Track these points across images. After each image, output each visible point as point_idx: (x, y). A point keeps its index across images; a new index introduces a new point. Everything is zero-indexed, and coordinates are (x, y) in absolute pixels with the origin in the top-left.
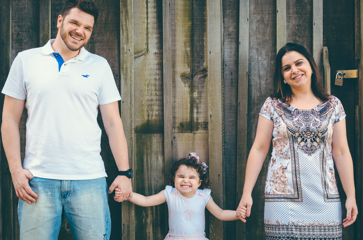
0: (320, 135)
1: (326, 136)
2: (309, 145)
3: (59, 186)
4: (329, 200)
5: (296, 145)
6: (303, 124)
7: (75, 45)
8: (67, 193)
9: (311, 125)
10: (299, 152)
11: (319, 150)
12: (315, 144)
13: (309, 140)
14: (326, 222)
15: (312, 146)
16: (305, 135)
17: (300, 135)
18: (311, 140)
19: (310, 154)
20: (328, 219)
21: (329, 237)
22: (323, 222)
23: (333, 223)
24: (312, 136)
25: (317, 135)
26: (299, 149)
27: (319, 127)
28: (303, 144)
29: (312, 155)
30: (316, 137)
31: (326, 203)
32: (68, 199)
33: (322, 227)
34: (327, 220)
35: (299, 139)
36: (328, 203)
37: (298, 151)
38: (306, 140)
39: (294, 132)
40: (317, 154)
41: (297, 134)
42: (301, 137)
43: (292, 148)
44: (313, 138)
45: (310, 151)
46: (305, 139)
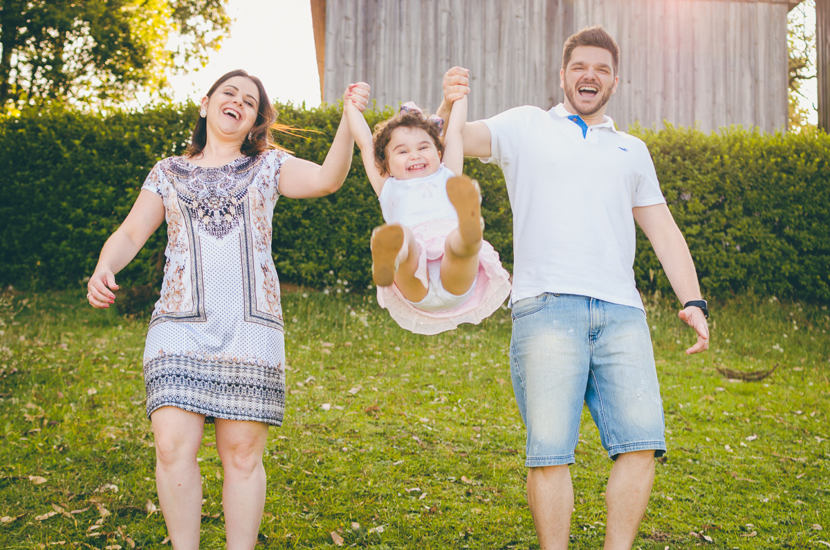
0: (234, 201)
1: (246, 203)
2: (218, 222)
3: (585, 318)
4: (253, 318)
5: (196, 223)
6: (204, 185)
7: (588, 104)
8: (599, 332)
9: (218, 187)
10: (202, 235)
11: (237, 227)
12: (228, 218)
13: (217, 213)
14: (241, 355)
15: (222, 222)
16: (209, 205)
17: (200, 204)
18: (220, 212)
19: (220, 236)
20: (245, 351)
21: (244, 382)
22: (236, 355)
23: (254, 360)
24: (221, 204)
25: (230, 202)
26: (200, 230)
27: (231, 188)
28: (206, 220)
29: (225, 237)
30: (228, 206)
31: (245, 323)
32: (601, 340)
33: (234, 364)
34: (243, 353)
35: (201, 213)
36: (250, 324)
37: (199, 234)
38: (213, 212)
39: (189, 201)
40: (233, 237)
41: (195, 204)
42: (203, 208)
43: (190, 230)
44: (224, 209)
45: (219, 231)
46: (210, 211)
